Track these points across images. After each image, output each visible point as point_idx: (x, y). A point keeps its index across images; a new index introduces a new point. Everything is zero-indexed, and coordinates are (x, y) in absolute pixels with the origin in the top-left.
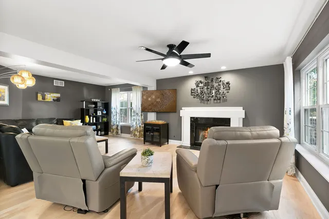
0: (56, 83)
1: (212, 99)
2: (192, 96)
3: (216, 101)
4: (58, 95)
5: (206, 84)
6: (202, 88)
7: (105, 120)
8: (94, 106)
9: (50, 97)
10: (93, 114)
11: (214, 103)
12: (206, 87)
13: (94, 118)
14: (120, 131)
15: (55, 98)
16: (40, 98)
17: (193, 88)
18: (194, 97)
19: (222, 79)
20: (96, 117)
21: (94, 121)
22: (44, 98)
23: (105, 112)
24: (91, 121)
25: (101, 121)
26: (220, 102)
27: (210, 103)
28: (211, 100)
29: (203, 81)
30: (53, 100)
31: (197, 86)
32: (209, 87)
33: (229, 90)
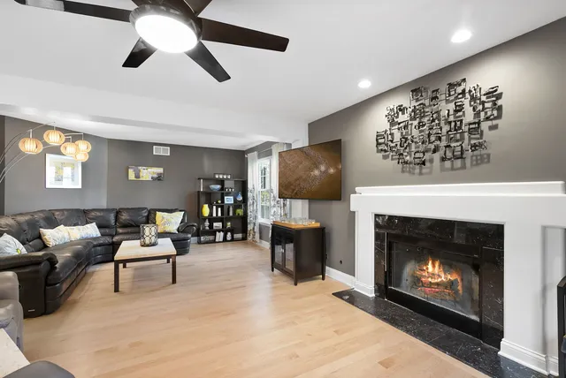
0: (157, 151)
1: (437, 157)
2: (381, 155)
3: (448, 164)
4: (160, 170)
5: (418, 113)
6: (406, 127)
7: (240, 212)
8: (219, 187)
9: (148, 173)
10: (217, 203)
11: (443, 169)
12: (415, 123)
13: (219, 209)
14: (257, 235)
15: (155, 176)
16: (132, 176)
17: (381, 130)
18: (385, 157)
19: (469, 86)
20: (222, 207)
21: (219, 214)
22: (137, 176)
23: (240, 198)
24: (214, 215)
25: (231, 214)
26: (463, 167)
27: (430, 173)
28: (431, 161)
29: (406, 104)
30: (152, 178)
31: (392, 123)
32: (425, 120)
33: (499, 117)
